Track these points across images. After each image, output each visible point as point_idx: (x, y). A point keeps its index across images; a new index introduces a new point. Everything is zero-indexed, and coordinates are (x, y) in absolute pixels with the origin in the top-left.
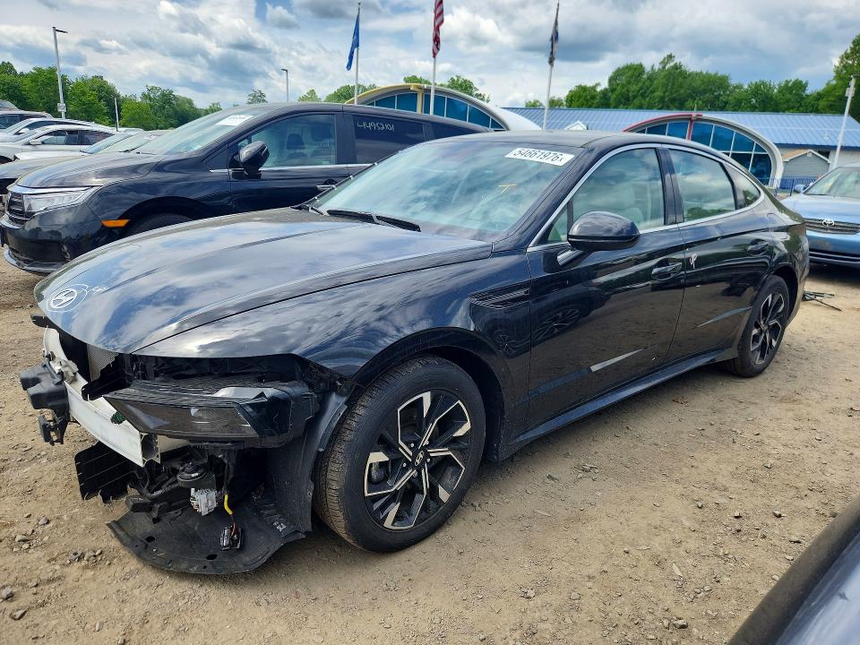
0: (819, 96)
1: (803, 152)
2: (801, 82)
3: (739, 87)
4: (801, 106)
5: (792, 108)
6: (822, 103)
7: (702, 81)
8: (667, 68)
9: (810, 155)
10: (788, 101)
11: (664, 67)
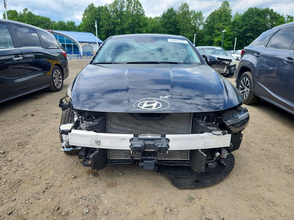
0: (79, 27)
1: (85, 44)
2: (73, 22)
3: (54, 22)
4: (75, 29)
5: (73, 30)
6: (81, 29)
7: (41, 19)
8: (26, 12)
9: (87, 45)
10: (71, 28)
11: (25, 13)
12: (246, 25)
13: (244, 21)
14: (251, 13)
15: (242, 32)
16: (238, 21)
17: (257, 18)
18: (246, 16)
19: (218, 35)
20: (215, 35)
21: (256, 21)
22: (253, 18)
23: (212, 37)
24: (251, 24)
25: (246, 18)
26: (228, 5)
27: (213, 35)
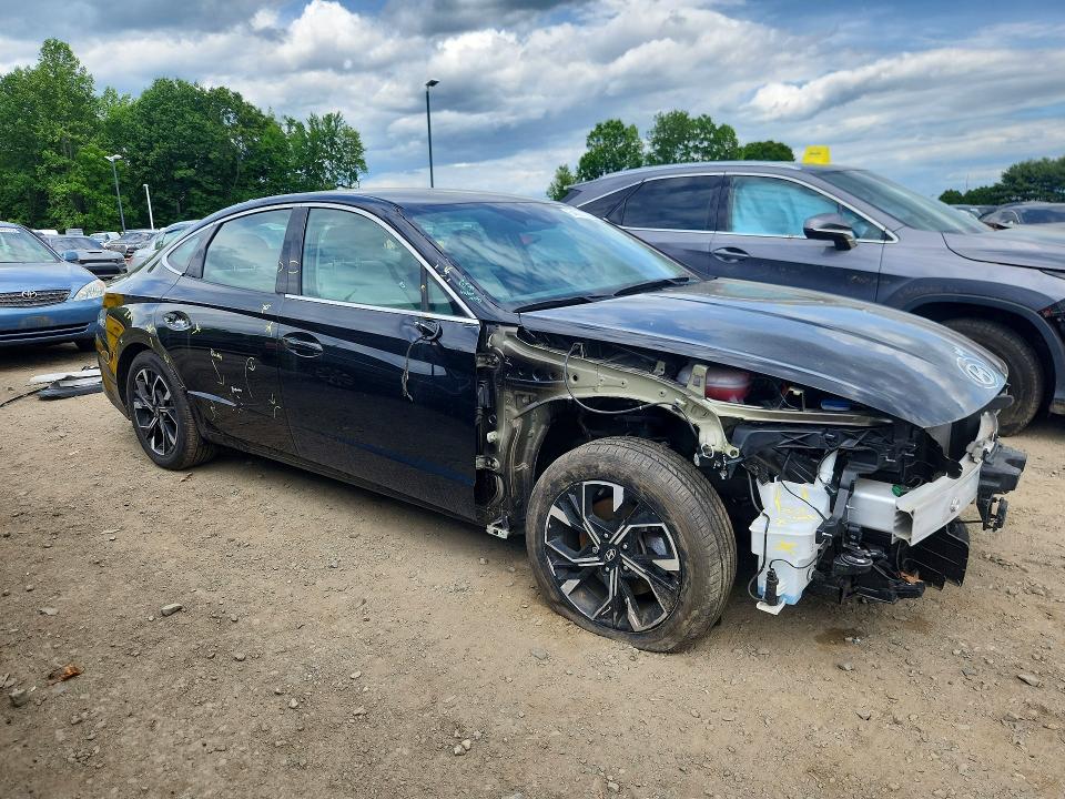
12: (165, 138)
13: (152, 124)
14: (168, 99)
15: (157, 161)
16: (126, 122)
17: (197, 118)
18: (154, 107)
19: (61, 170)
20: (50, 170)
21: (194, 127)
22: (182, 116)
23: (36, 178)
24: (181, 135)
25: (156, 115)
26: (69, 55)
27: (41, 170)
